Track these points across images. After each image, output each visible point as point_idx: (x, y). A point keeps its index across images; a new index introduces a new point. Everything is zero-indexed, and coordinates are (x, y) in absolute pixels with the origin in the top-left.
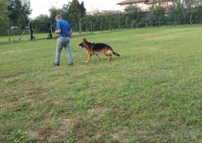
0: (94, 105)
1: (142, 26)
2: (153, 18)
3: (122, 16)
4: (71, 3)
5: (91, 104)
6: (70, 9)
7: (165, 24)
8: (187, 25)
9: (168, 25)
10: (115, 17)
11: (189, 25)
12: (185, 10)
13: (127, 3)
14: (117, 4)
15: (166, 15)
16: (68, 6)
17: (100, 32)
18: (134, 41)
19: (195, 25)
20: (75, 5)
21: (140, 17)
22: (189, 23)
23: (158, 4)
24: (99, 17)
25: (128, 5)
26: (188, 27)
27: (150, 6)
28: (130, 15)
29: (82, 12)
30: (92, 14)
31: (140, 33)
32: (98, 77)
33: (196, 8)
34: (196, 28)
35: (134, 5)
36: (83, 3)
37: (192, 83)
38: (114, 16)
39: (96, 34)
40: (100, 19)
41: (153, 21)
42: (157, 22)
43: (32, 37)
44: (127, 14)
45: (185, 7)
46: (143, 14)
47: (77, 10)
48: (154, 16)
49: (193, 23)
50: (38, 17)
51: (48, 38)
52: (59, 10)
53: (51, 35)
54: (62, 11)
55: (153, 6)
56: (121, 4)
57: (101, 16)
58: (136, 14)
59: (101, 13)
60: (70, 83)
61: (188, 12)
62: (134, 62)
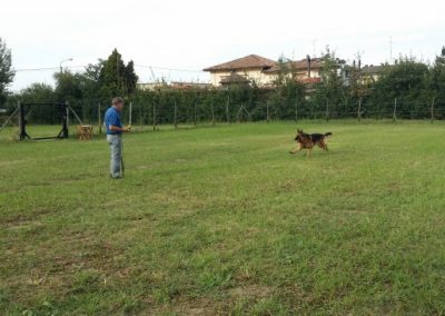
0: (237, 280)
1: (258, 118)
2: (283, 103)
3: (217, 96)
4: (104, 63)
5: (231, 279)
6: (102, 76)
7: (305, 116)
8: (352, 120)
9: (312, 118)
10: (201, 97)
11: (356, 120)
12: (346, 89)
13: (226, 70)
14: (205, 70)
15: (307, 98)
16: (97, 68)
17: (171, 127)
18: (255, 149)
19: (367, 120)
20: (115, 68)
21: (254, 99)
22: (355, 116)
23: (291, 76)
24: (167, 95)
25: (229, 74)
26: (354, 123)
27: (274, 78)
28: (234, 94)
29: (128, 82)
30: (151, 88)
31: (260, 133)
32: (218, 223)
33: (369, 86)
34: (370, 127)
35: (241, 73)
36: (131, 64)
37: (416, 238)
38: (199, 93)
39: (163, 131)
40: (168, 100)
41: (282, 108)
42: (289, 111)
43: (23, 134)
44: (226, 93)
45: (347, 83)
46: (260, 93)
47: (120, 78)
48: (285, 99)
49: (363, 116)
50: (29, 90)
51: (59, 137)
52: (77, 75)
53: (65, 130)
54: (85, 80)
55: (281, 79)
56: (213, 70)
57: (172, 94)
58: (246, 92)
59: (169, 87)
60: (165, 235)
61: (352, 93)
62: (278, 192)
